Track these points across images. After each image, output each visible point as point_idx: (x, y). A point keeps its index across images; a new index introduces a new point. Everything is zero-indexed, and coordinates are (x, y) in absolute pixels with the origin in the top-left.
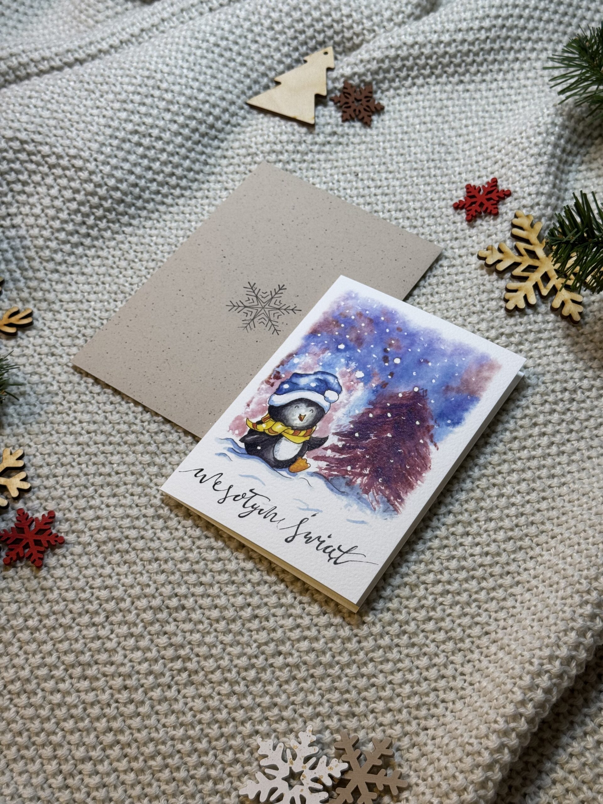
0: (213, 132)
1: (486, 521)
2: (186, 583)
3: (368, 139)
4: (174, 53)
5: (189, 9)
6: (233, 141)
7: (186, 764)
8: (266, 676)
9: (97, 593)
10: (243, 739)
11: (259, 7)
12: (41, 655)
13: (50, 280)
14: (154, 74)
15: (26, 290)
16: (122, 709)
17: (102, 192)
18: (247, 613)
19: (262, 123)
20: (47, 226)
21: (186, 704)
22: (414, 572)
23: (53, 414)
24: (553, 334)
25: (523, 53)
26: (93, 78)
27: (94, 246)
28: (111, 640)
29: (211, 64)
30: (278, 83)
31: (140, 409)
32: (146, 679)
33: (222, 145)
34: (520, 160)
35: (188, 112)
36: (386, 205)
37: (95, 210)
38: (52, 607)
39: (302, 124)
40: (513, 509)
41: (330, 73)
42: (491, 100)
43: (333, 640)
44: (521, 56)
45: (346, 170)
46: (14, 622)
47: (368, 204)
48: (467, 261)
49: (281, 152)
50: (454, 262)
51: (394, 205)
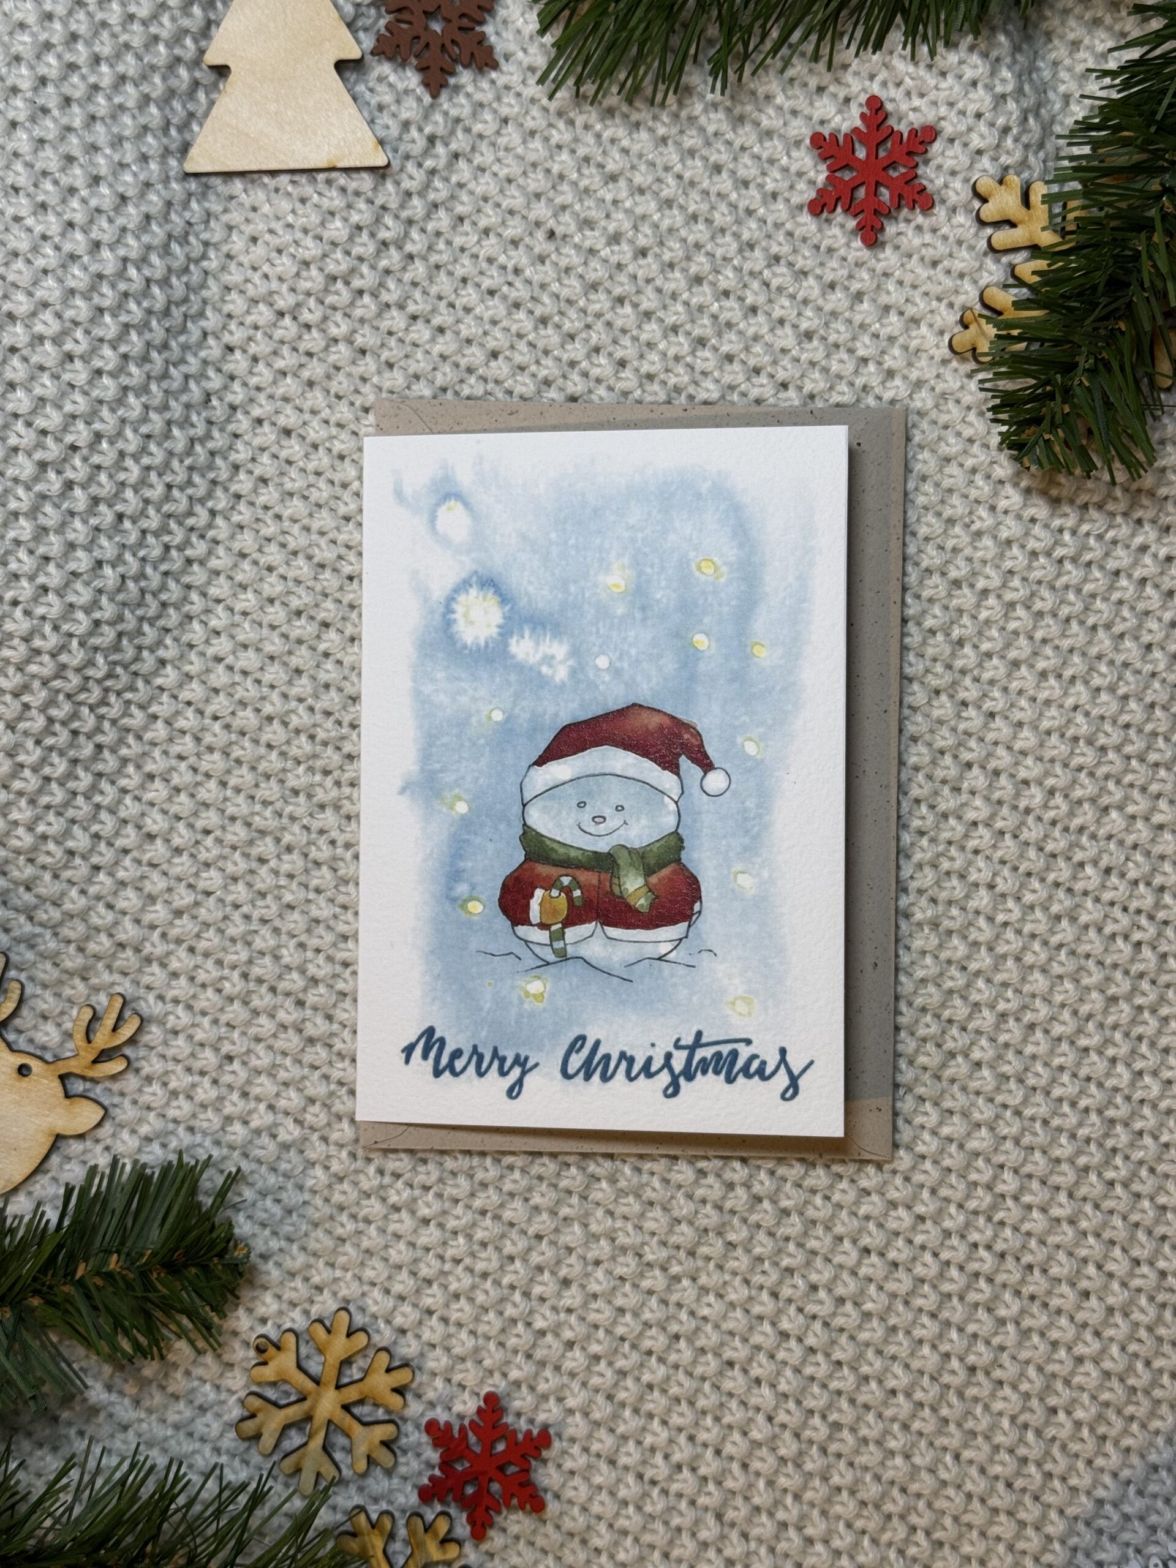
0: (176, 316)
2: (813, 1379)
3: (510, 105)
6: (223, 299)
9: (671, 1487)
13: (99, 898)
15: (70, 950)
17: (73, 655)
27: (127, 761)
28: (755, 1554)
29: (66, 147)
33: (207, 324)
35: (108, 325)
36: (660, 282)
37: (82, 697)
45: (515, 226)
47: (620, 300)
48: (914, 344)
49: (353, 271)
50: (889, 363)
51: (677, 274)
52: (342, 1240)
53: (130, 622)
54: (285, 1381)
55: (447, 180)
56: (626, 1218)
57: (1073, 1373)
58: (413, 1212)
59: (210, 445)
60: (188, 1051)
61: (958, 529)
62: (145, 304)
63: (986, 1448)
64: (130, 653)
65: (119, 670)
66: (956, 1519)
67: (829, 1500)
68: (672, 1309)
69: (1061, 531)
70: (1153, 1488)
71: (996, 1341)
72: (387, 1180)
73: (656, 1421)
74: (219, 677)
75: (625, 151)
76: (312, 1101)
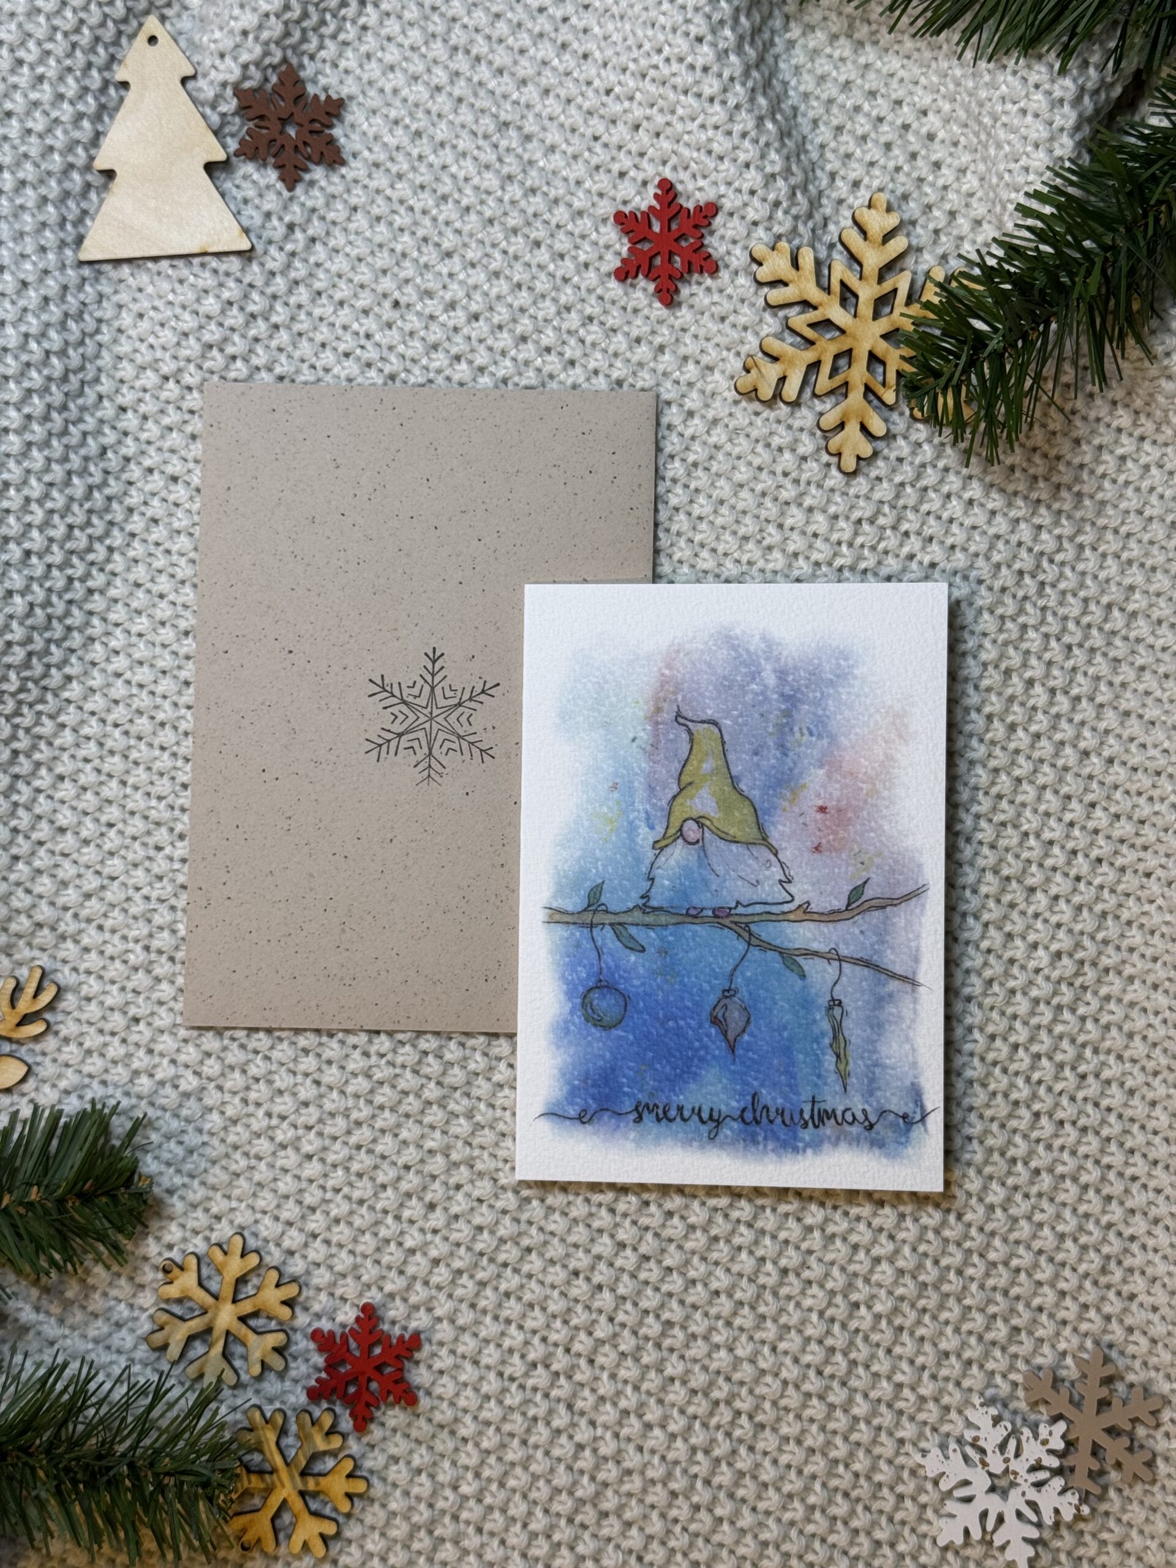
0: (74, 382)
1: (1027, 898)
2: (647, 1283)
3: (358, 196)
6: (116, 367)
7: (835, 1546)
9: (527, 1382)
10: (891, 1463)
12: (519, 1524)
13: (18, 884)
16: (692, 1527)
18: (769, 1274)
21: (776, 1463)
23: (225, 1129)
24: (941, 465)
27: (40, 765)
28: (602, 1439)
31: (363, 1037)
32: (694, 1463)
33: (102, 389)
34: (693, 118)
35: (13, 391)
36: (491, 341)
38: (478, 1446)
40: (1056, 851)
43: (921, 1239)
45: (365, 298)
47: (458, 358)
48: (709, 388)
49: (226, 340)
50: (689, 404)
51: (505, 335)
52: (238, 1175)
53: (38, 644)
54: (190, 1299)
55: (306, 261)
56: (482, 1148)
57: (871, 1271)
58: (297, 1149)
59: (107, 491)
60: (99, 1014)
61: (751, 545)
62: (46, 372)
63: (798, 1339)
64: (38, 669)
65: (30, 685)
66: (774, 1403)
67: (663, 1389)
68: (524, 1226)
69: (839, 543)
70: (944, 1372)
71: (804, 1246)
72: (275, 1121)
73: (513, 1326)
74: (119, 690)
75: (458, 232)
76: (208, 1055)
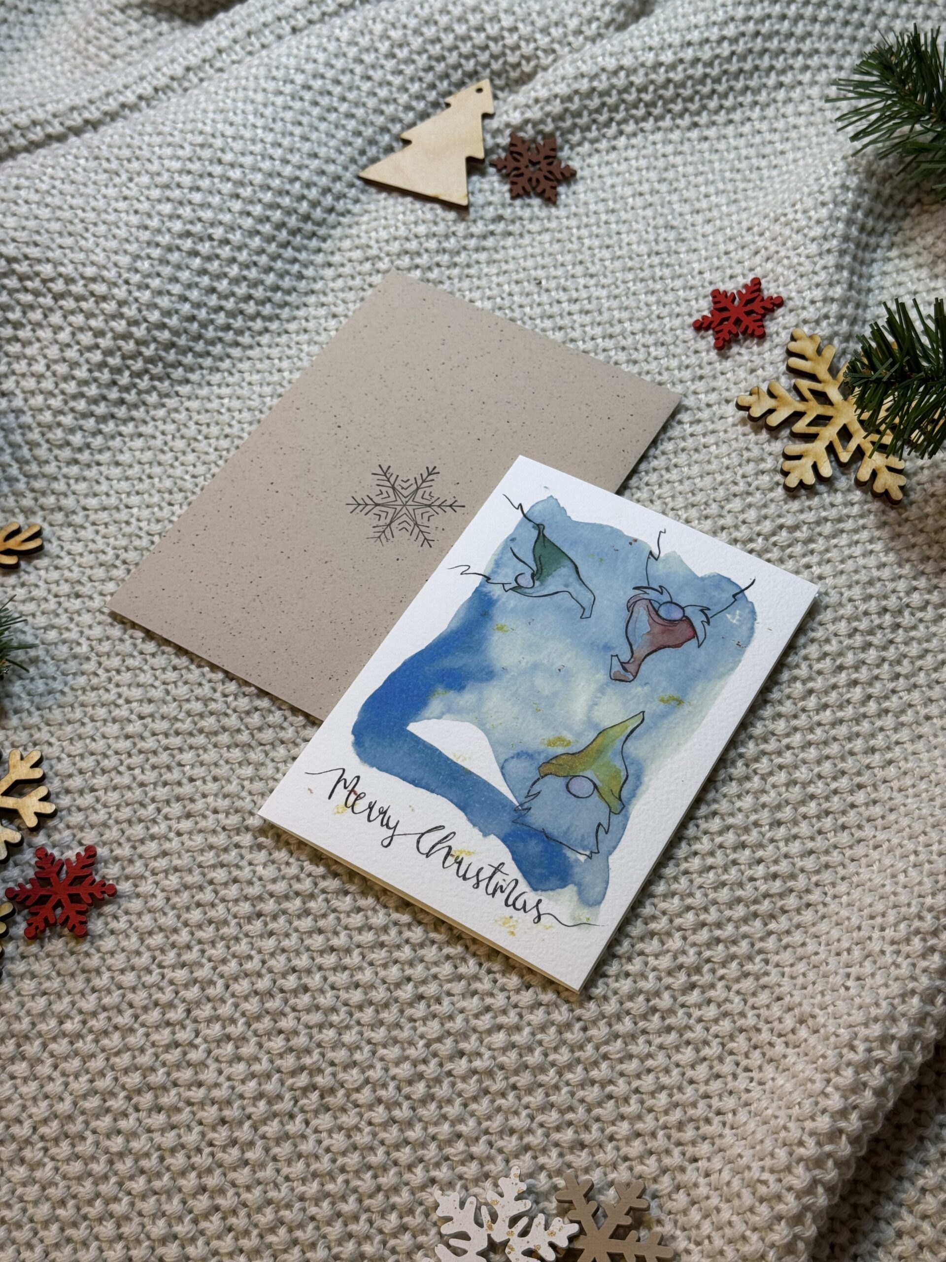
0: (309, 227)
1: (771, 825)
2: (308, 949)
3: (553, 225)
4: (240, 104)
5: (260, 31)
6: (341, 239)
7: (324, 1237)
8: (442, 1091)
9: (169, 974)
10: (413, 1193)
11: (370, 22)
12: (88, 1076)
13: (66, 477)
14: (211, 140)
15: (30, 495)
16: (220, 1155)
17: (140, 332)
18: (406, 992)
19: (385, 208)
20: (56, 391)
21: (319, 1142)
22: (664, 913)
23: (84, 690)
24: (861, 522)
25: (790, 74)
26: (115, 150)
27: (132, 419)
28: (196, 1047)
29: (300, 118)
30: (407, 142)
31: (220, 676)
32: (254, 1105)
33: (324, 246)
34: (795, 249)
35: (268, 197)
36: (588, 329)
37: (130, 362)
38: (100, 999)
39: (448, 206)
40: (813, 804)
41: (487, 121)
42: (744, 152)
43: (543, 1028)
44: (787, 79)
45: (522, 275)
46: (42, 1027)
47: (560, 328)
49: (418, 254)
55: (498, 241)
56: (250, 793)
57: (489, 1033)
58: (123, 727)
59: (288, 298)
60: (56, 580)
62: (295, 205)
63: (398, 1054)
64: (171, 358)
65: (160, 363)
66: (348, 1093)
67: (269, 1035)
68: (243, 863)
69: (758, 534)
70: (501, 1144)
71: (447, 986)
72: (120, 701)
73: (187, 929)
74: (214, 405)
75: (605, 267)
